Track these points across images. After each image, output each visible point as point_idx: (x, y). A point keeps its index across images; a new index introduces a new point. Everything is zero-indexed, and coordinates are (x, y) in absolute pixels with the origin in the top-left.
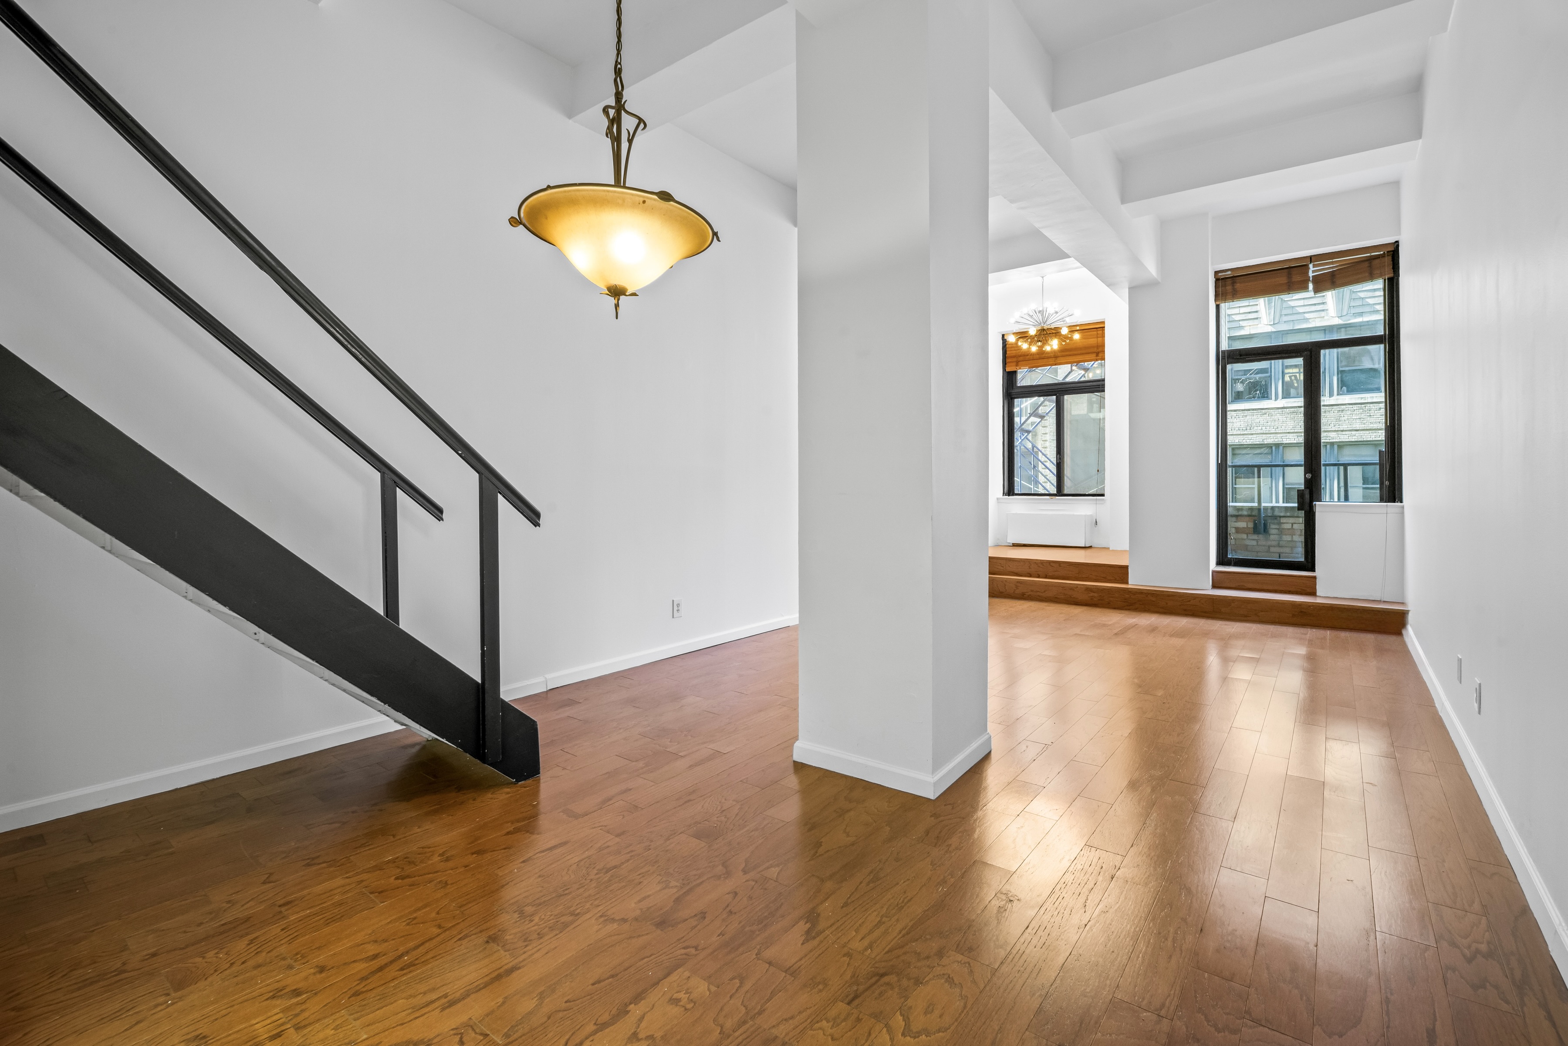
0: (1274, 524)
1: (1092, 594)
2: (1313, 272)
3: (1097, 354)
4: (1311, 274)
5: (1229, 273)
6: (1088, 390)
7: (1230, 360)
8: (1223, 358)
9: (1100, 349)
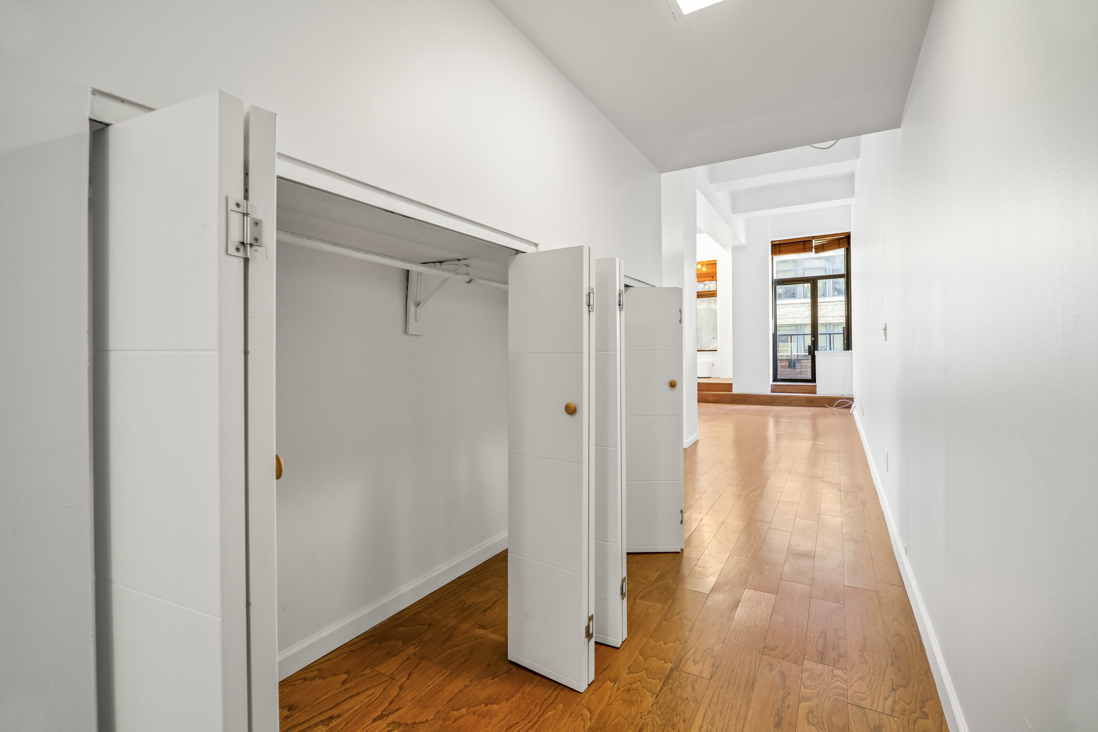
0: (798, 363)
1: (716, 397)
2: (815, 243)
3: (713, 277)
4: (814, 245)
5: (777, 242)
6: (708, 296)
7: (778, 284)
8: (775, 283)
9: (714, 275)
